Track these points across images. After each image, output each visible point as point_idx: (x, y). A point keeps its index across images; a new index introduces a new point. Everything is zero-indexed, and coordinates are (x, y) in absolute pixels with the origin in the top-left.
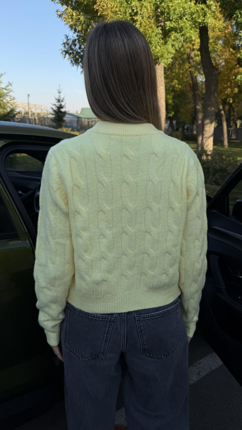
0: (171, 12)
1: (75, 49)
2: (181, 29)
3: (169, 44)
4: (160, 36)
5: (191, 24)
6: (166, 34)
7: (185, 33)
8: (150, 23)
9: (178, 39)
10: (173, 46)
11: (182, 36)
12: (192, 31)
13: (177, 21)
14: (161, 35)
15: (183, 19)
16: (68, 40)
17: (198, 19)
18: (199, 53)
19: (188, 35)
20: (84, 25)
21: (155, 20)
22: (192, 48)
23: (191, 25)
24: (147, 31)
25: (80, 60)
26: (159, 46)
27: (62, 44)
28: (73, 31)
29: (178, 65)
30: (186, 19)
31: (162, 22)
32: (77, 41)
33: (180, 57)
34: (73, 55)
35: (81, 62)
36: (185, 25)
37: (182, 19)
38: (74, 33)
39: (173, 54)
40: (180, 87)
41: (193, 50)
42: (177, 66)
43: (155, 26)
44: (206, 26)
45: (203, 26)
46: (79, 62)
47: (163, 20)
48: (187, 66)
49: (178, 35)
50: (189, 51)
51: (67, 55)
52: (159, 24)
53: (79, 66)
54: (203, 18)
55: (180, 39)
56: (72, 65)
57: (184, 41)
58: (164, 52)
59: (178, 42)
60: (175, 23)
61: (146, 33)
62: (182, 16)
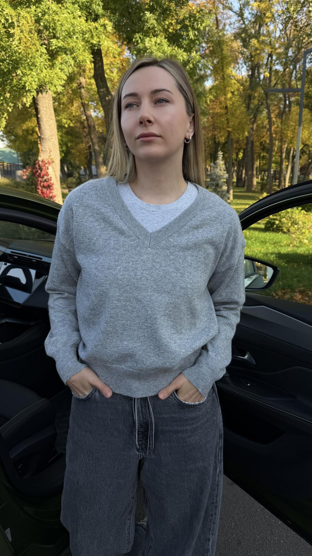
0: (58, 28)
3: (57, 67)
7: (77, 56)
8: (33, 39)
10: (61, 70)
11: (72, 59)
12: (85, 54)
13: (65, 40)
14: (46, 55)
15: (74, 38)
17: (92, 39)
18: (94, 81)
23: (84, 46)
24: (28, 49)
31: (45, 39)
36: (77, 46)
39: (63, 80)
40: (68, 122)
43: (39, 44)
47: (47, 37)
49: (68, 58)
52: (43, 42)
55: (70, 62)
58: (53, 77)
59: (67, 66)
60: (63, 42)
61: (28, 52)
62: (72, 34)
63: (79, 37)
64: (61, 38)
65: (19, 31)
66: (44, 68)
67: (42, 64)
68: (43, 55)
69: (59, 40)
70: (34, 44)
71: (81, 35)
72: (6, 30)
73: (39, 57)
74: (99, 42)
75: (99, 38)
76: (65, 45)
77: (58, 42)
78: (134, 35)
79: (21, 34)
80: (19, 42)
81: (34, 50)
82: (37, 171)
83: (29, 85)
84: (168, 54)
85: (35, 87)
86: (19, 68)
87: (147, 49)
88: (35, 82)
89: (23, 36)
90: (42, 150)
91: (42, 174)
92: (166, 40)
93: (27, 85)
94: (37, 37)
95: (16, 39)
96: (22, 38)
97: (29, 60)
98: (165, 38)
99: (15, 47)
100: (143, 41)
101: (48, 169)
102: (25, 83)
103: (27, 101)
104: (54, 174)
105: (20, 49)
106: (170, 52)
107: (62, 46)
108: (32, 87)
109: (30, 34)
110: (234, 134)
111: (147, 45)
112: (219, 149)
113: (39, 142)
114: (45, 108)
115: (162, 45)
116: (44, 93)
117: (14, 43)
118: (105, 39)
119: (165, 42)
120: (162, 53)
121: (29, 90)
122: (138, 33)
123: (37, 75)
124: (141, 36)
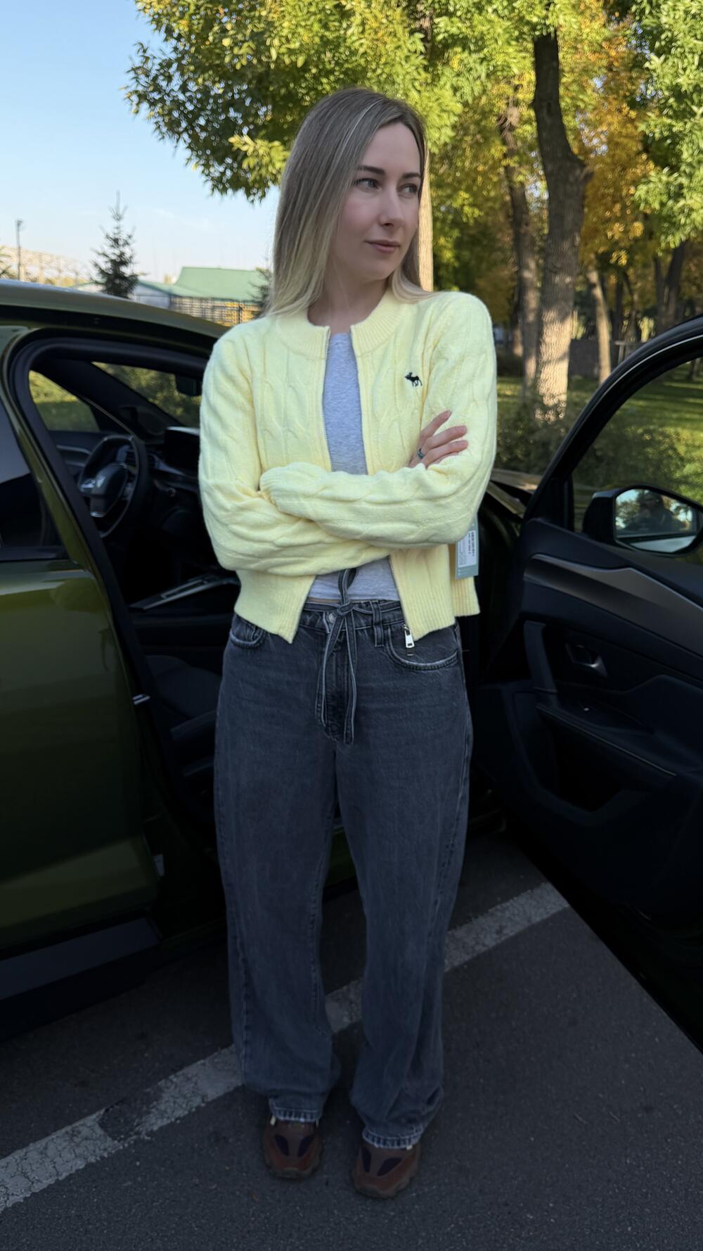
1: (167, 91)
2: (480, 43)
3: (445, 84)
4: (420, 60)
5: (508, 27)
6: (436, 53)
7: (491, 55)
8: (391, 22)
9: (471, 69)
10: (455, 89)
11: (481, 63)
12: (511, 50)
13: (467, 18)
14: (422, 57)
15: (487, 11)
16: (147, 58)
17: (530, 13)
18: (532, 113)
19: (499, 60)
20: (198, 17)
21: (406, 12)
22: (511, 99)
23: (508, 30)
24: (380, 45)
25: (184, 124)
26: (416, 90)
27: (128, 72)
28: (163, 35)
29: (471, 147)
30: (495, 11)
31: (424, 16)
32: (175, 66)
33: (477, 123)
34: (162, 108)
35: (186, 130)
36: (491, 31)
37: (484, 13)
38: (166, 40)
39: (455, 115)
40: (477, 212)
41: (517, 104)
42: (468, 150)
43: (404, 32)
44: (553, 35)
45: (542, 34)
46: (181, 130)
47: (427, 13)
48: (497, 150)
49: (472, 59)
50: (504, 107)
51: (145, 105)
52: (417, 25)
53: (181, 141)
54: (544, 12)
55: (477, 70)
56: (160, 137)
57: (488, 76)
58: (431, 107)
59: (471, 78)
60: (463, 22)
61: (378, 52)
63: (500, 7)
64: (459, 13)
65: (363, 4)
68: (413, 58)
69: (455, 19)
70: (393, 33)
71: (505, 3)
72: (336, 3)
73: (403, 63)
76: (464, 30)
79: (367, 10)
80: (361, 29)
89: (369, 16)
94: (401, 16)
95: (354, 25)
96: (368, 20)
97: (380, 70)
107: (459, 32)
109: (386, 9)
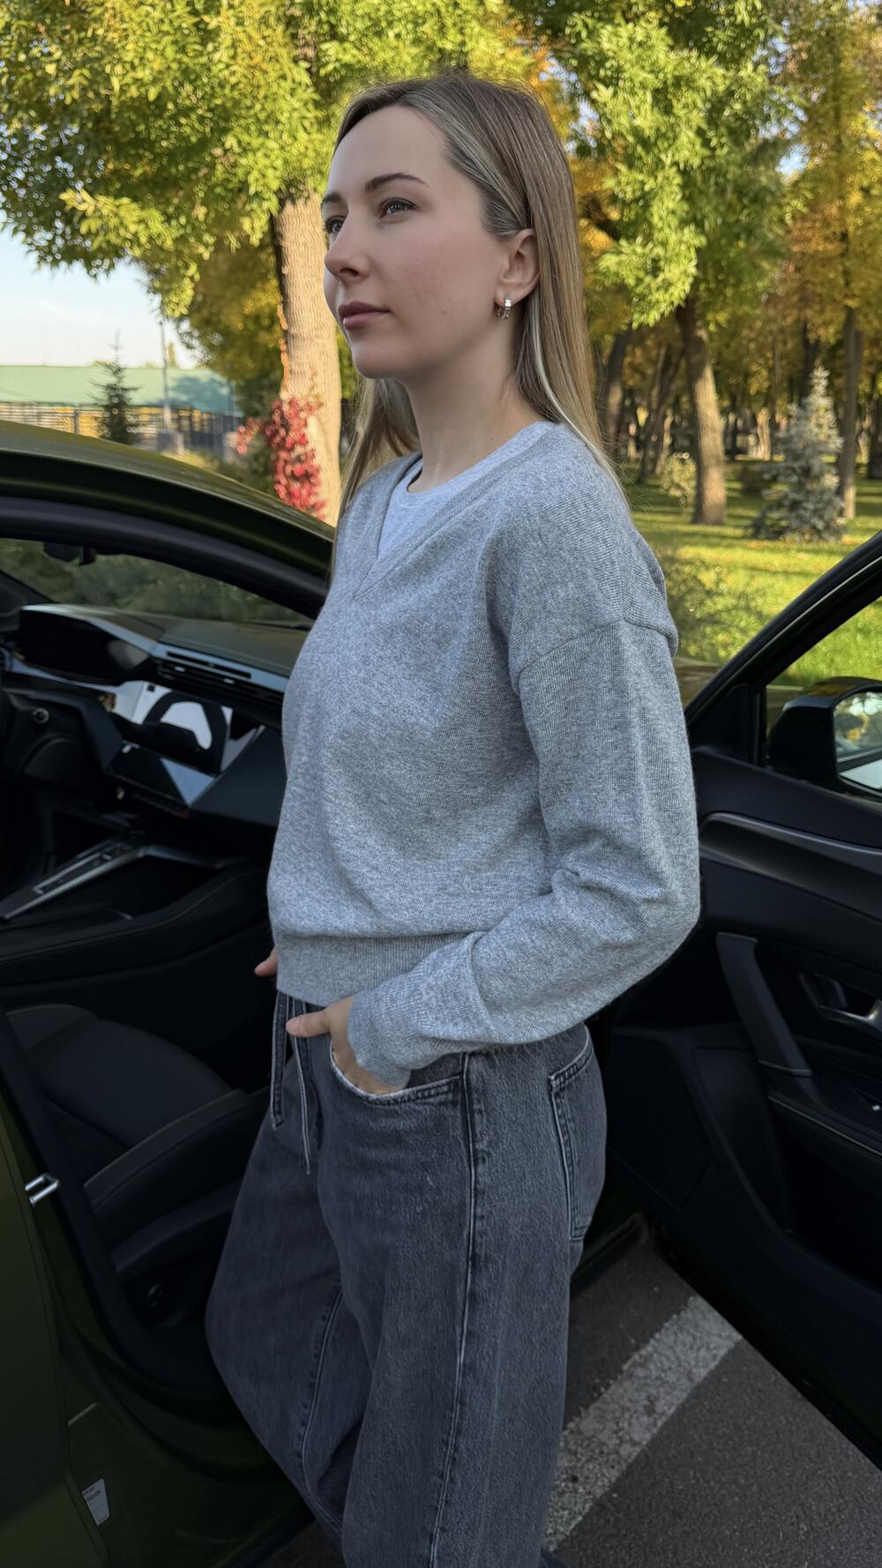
0: (343, 7)
8: (270, 44)
13: (364, 43)
14: (311, 90)
15: (388, 36)
17: (442, 38)
21: (287, 35)
30: (398, 36)
31: (308, 42)
36: (397, 58)
37: (384, 38)
43: (288, 58)
52: (300, 52)
60: (359, 49)
61: (255, 82)
62: (384, 24)
63: (404, 32)
64: (352, 38)
65: (233, 21)
66: (301, 130)
67: (296, 115)
68: (300, 91)
69: (347, 45)
70: (275, 59)
71: (410, 26)
72: (196, 20)
73: (288, 97)
74: (463, 44)
75: (461, 31)
76: (361, 57)
77: (345, 50)
78: (567, 19)
79: (239, 29)
80: (231, 52)
81: (273, 75)
82: (277, 432)
83: (257, 180)
84: (669, 76)
85: (275, 185)
86: (232, 129)
87: (607, 59)
88: (275, 169)
89: (242, 36)
90: (291, 372)
91: (289, 440)
92: (664, 30)
93: (251, 179)
94: (284, 37)
95: (223, 46)
96: (240, 41)
97: (258, 107)
98: (661, 24)
99: (220, 71)
100: (592, 33)
101: (306, 425)
102: (248, 173)
103: (253, 228)
104: (322, 439)
105: (233, 73)
106: (675, 69)
107: (353, 61)
108: (265, 185)
109: (263, 27)
110: (866, 315)
111: (606, 45)
112: (818, 362)
113: (283, 348)
114: (302, 248)
115: (651, 48)
116: (300, 202)
117: (216, 56)
118: (480, 34)
119: (659, 37)
120: (652, 72)
121: (257, 194)
122: (580, 11)
123: (282, 148)
124: (590, 22)
